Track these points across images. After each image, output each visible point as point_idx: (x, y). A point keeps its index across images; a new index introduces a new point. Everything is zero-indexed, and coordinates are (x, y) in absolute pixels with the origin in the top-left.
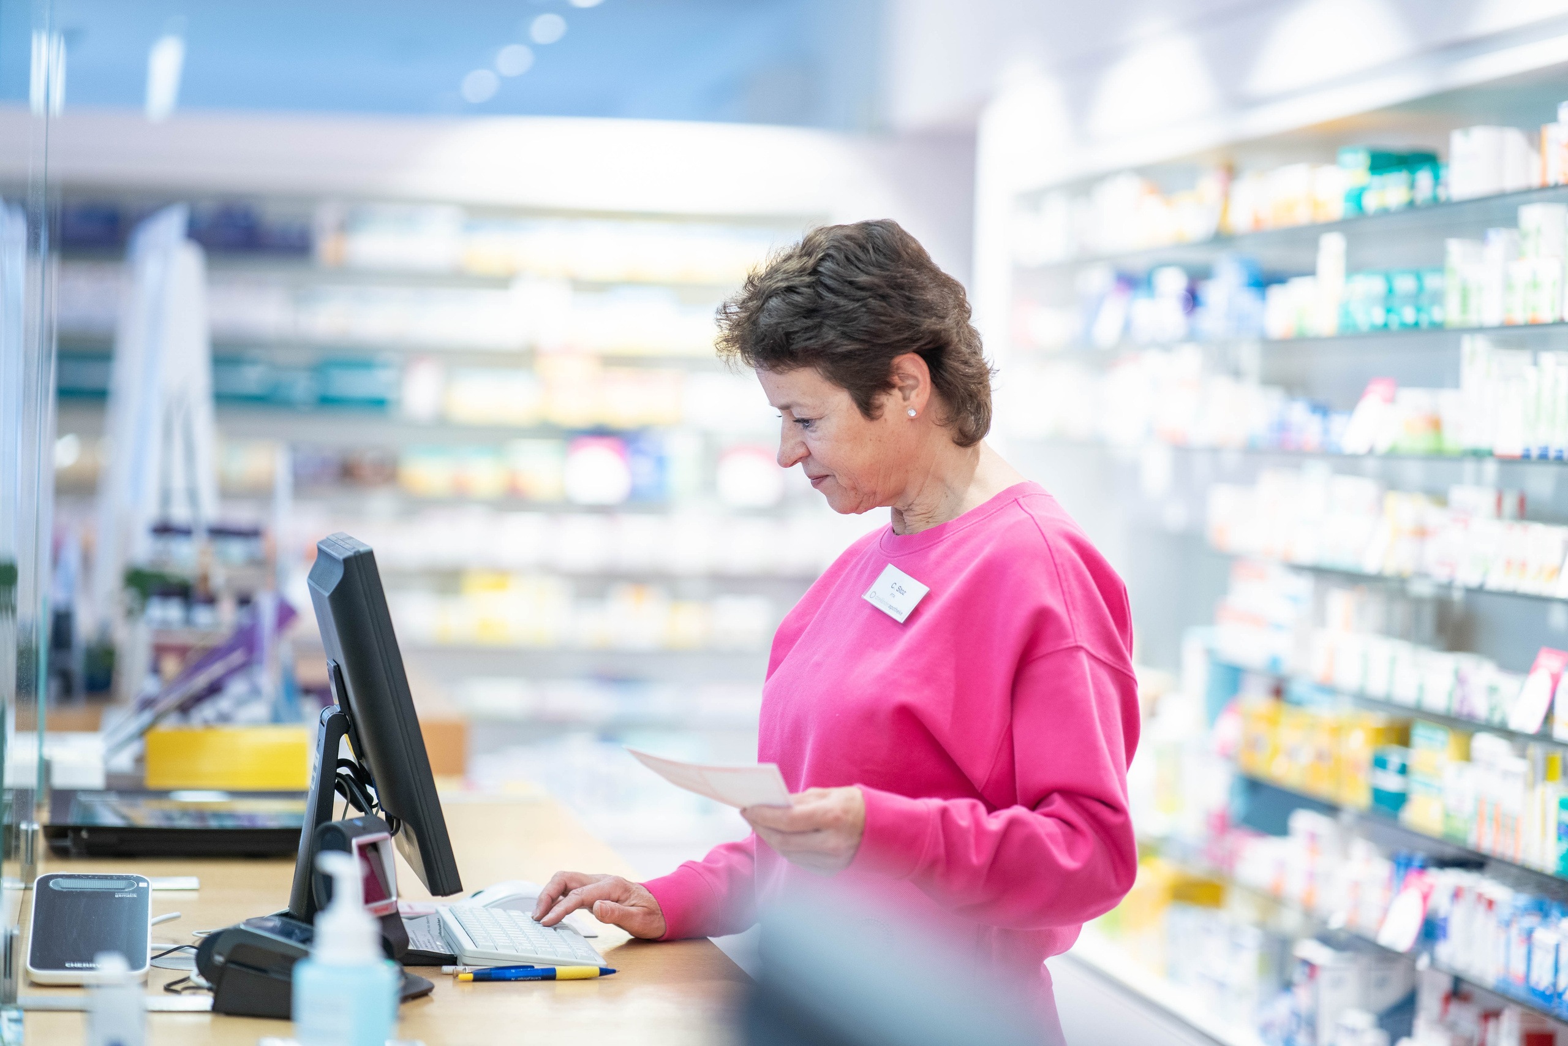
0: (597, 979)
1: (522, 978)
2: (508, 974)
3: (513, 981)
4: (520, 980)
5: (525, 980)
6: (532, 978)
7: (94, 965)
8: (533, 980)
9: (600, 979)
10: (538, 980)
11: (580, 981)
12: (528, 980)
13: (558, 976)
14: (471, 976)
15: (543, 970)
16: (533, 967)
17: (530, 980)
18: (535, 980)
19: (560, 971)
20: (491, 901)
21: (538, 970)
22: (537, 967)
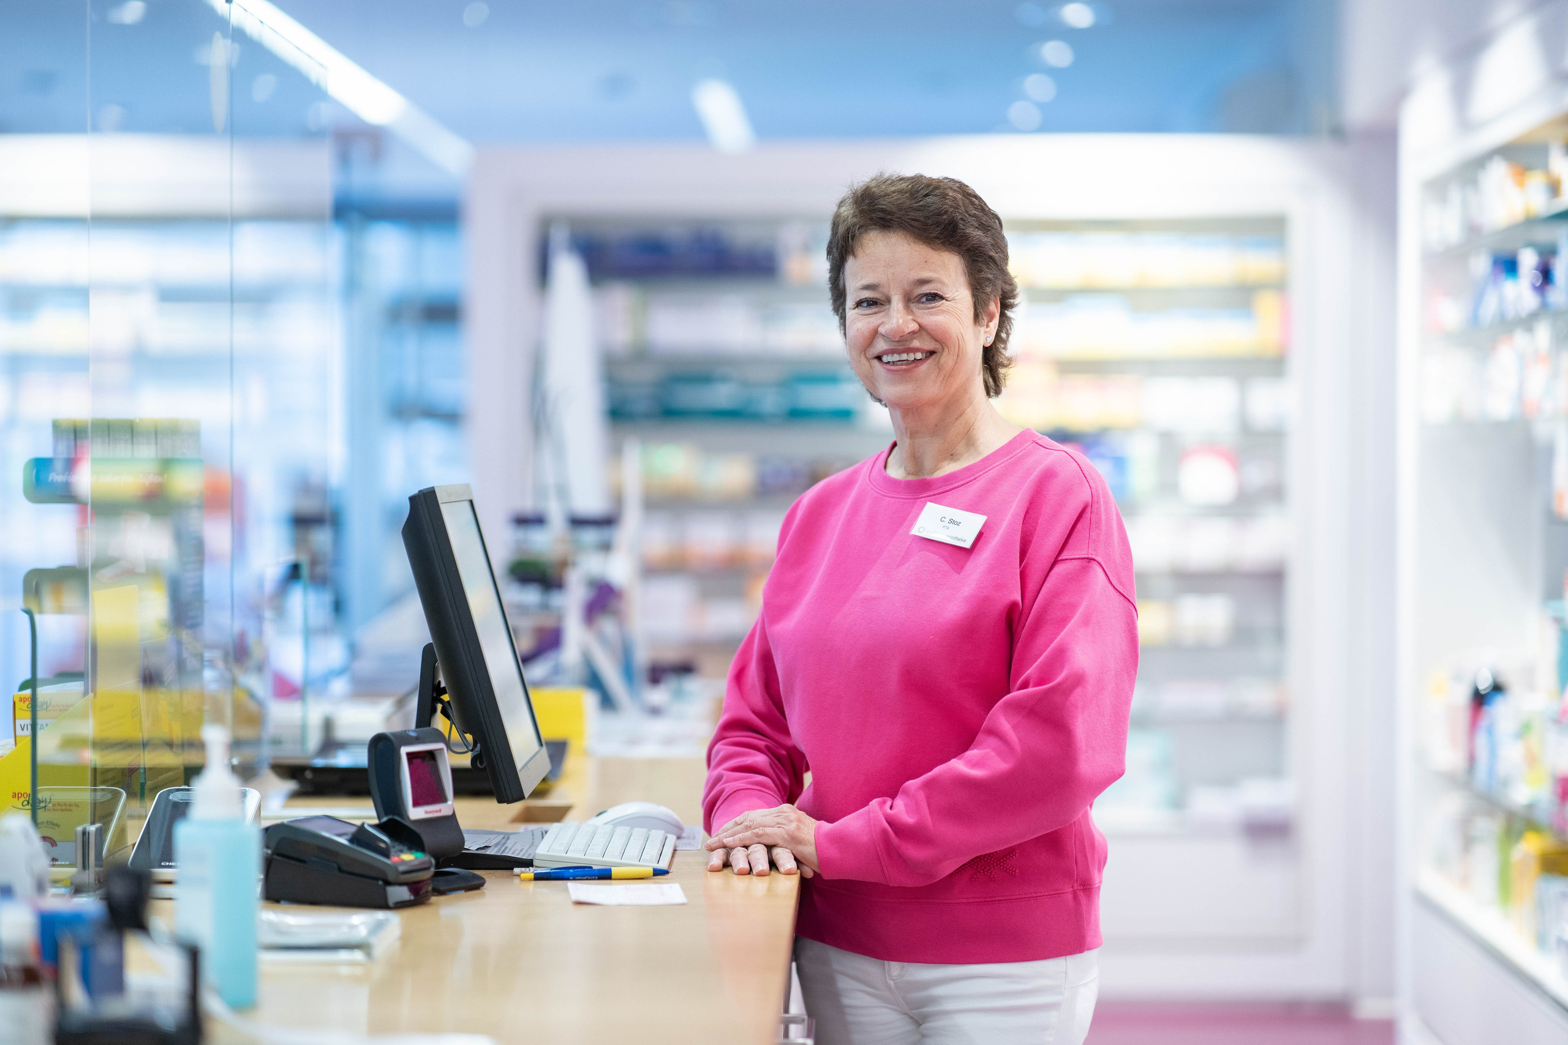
0: (651, 879)
1: (580, 878)
2: (566, 873)
3: (571, 880)
4: (578, 880)
5: (582, 879)
6: (589, 878)
7: (173, 864)
8: (590, 879)
9: (653, 879)
10: (595, 879)
11: (636, 881)
12: (585, 879)
13: (613, 877)
14: (532, 875)
15: (599, 870)
16: (592, 868)
17: (587, 879)
18: (592, 879)
19: (615, 871)
20: (611, 819)
21: (595, 870)
22: (595, 867)
